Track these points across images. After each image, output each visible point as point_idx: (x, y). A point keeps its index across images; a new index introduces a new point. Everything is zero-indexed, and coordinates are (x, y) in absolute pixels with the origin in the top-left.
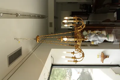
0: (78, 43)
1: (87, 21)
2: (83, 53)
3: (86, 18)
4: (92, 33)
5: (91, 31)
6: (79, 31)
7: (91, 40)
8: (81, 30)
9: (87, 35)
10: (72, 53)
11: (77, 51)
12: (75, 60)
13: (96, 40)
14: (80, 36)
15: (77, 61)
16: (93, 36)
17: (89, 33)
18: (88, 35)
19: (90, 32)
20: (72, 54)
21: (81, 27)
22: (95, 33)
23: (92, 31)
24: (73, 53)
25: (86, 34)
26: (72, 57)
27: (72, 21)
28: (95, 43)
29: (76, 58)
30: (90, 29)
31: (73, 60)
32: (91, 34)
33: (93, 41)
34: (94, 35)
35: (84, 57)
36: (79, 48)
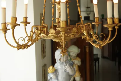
0: (52, 31)
2: (28, 46)
4: (76, 67)
5: (79, 64)
6: (85, 33)
7: (58, 65)
8: (87, 37)
10: (26, 18)
11: (32, 31)
12: (9, 27)
13: (60, 78)
14: (72, 37)
15: (5, 32)
16: (69, 69)
17: (74, 61)
18: (69, 58)
19: (78, 62)
20: (23, 20)
21: (94, 38)
22: (75, 74)
23: (79, 67)
24: (26, 22)
25: (71, 54)
26: (15, 18)
27: (109, 15)
28: (51, 75)
29: (14, 27)
30: (83, 61)
32: (72, 65)
33: (56, 71)
34: (71, 73)
35: (16, 49)
36: (40, 34)
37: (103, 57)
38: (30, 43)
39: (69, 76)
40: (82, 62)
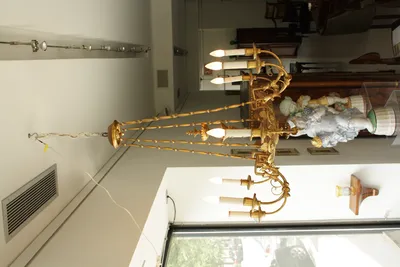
0: (264, 147)
1: (294, 61)
2: (286, 182)
3: (291, 51)
5: (308, 98)
6: (267, 99)
8: (274, 96)
9: (294, 114)
10: (242, 181)
11: (263, 175)
12: (257, 208)
13: (330, 130)
14: (273, 119)
15: (264, 213)
16: (317, 116)
17: (303, 107)
18: (299, 114)
19: (305, 101)
20: (245, 186)
21: (274, 84)
23: (312, 99)
24: (249, 181)
25: (292, 110)
26: (246, 199)
27: (243, 65)
28: (326, 143)
29: (258, 202)
30: (304, 92)
31: (248, 208)
33: (320, 136)
34: (322, 113)
35: (288, 198)
36: (267, 164)
37: (295, 55)
38: (279, 177)
39: (328, 115)
40: (305, 94)
